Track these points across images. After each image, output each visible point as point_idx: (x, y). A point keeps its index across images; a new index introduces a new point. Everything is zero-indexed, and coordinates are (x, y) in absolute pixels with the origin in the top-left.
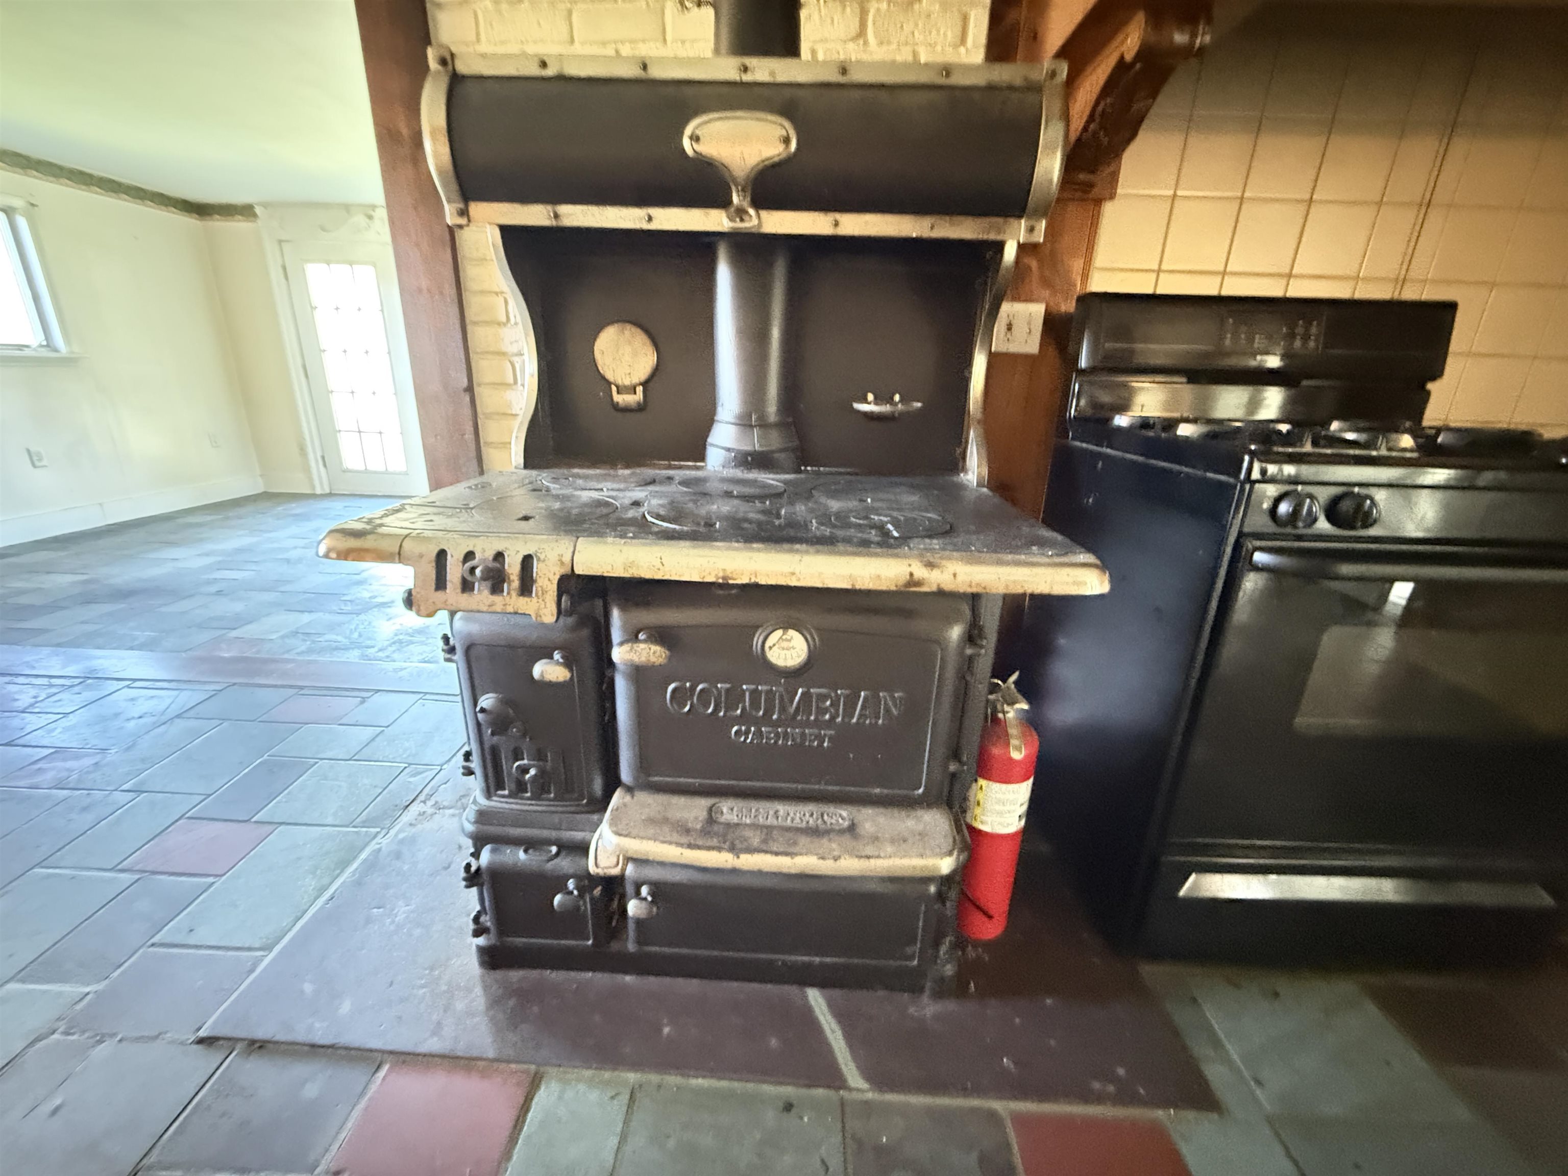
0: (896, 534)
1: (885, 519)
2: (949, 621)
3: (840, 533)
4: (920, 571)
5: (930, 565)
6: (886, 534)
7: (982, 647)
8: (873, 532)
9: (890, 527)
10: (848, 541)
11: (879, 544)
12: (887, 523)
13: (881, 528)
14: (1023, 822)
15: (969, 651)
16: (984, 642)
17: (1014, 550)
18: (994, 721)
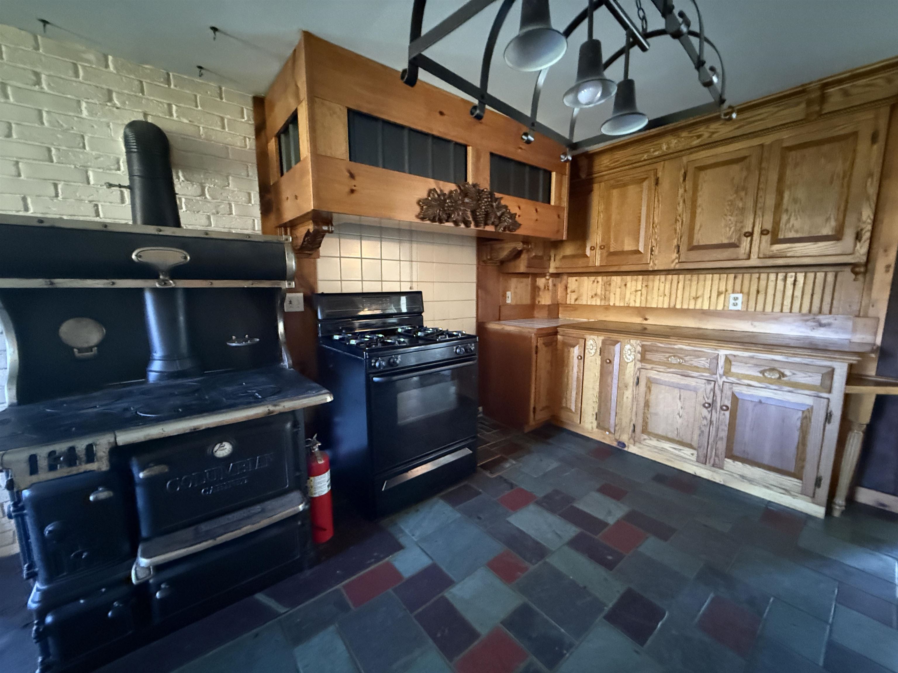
0: (260, 397)
1: (254, 391)
2: (286, 422)
3: (237, 401)
4: (271, 408)
5: (275, 405)
6: (257, 398)
7: (299, 428)
8: (251, 398)
9: (257, 394)
10: (241, 404)
11: (255, 402)
12: (255, 393)
13: (253, 395)
14: (330, 488)
15: (295, 430)
16: (300, 426)
17: (303, 393)
18: (310, 454)
